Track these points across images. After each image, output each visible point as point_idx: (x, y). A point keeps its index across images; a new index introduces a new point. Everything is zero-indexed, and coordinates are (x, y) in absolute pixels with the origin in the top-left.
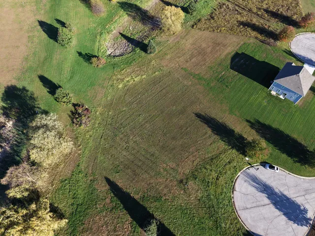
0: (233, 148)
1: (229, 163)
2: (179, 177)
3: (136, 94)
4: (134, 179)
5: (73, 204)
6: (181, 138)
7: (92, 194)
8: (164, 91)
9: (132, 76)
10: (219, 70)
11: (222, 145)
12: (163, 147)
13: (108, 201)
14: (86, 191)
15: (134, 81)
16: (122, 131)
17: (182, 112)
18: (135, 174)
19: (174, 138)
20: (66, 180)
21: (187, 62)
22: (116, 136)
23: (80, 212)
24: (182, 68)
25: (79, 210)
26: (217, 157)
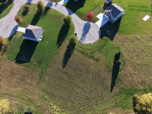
0: (74, 48)
1: (81, 47)
2: (96, 62)
3: (65, 101)
4: (106, 79)
5: (128, 97)
6: (79, 68)
7: (120, 92)
8: (57, 88)
9: (54, 111)
10: (33, 66)
11: (75, 52)
12: (87, 73)
13: (119, 84)
14: (121, 95)
15: (56, 108)
16: (89, 96)
17: (66, 73)
18: (104, 79)
19: (81, 71)
20: (123, 108)
21: (32, 84)
22: (92, 98)
23: (129, 92)
24: (37, 85)
25: (129, 94)
26: (81, 52)
